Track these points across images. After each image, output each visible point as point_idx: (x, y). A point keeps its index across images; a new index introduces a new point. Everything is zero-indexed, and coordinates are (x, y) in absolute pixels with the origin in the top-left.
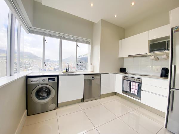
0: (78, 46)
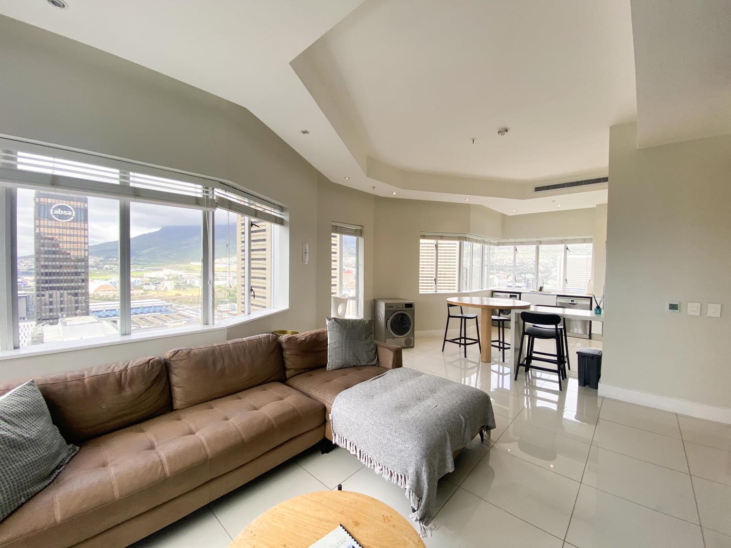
0: (567, 249)
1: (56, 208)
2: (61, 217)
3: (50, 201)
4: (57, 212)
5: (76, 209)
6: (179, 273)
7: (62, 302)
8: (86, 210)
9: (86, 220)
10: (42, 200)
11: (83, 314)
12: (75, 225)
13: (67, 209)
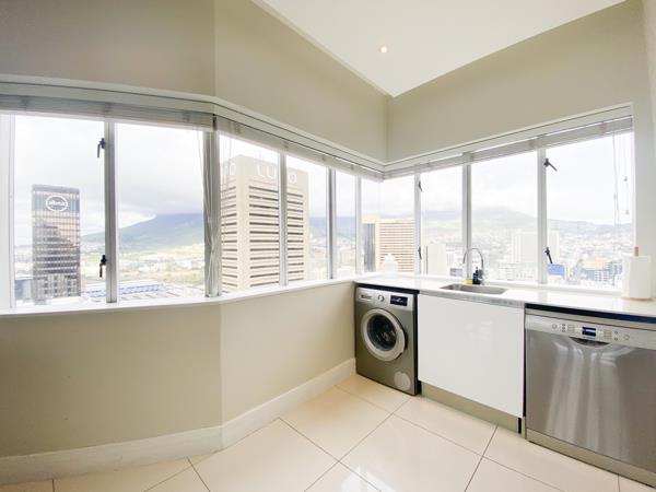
1: (50, 200)
2: (55, 207)
3: (45, 193)
4: (51, 203)
5: (69, 201)
6: (171, 255)
7: (56, 285)
8: (78, 202)
9: (78, 210)
10: (38, 193)
11: (75, 295)
12: (68, 214)
13: (61, 200)
